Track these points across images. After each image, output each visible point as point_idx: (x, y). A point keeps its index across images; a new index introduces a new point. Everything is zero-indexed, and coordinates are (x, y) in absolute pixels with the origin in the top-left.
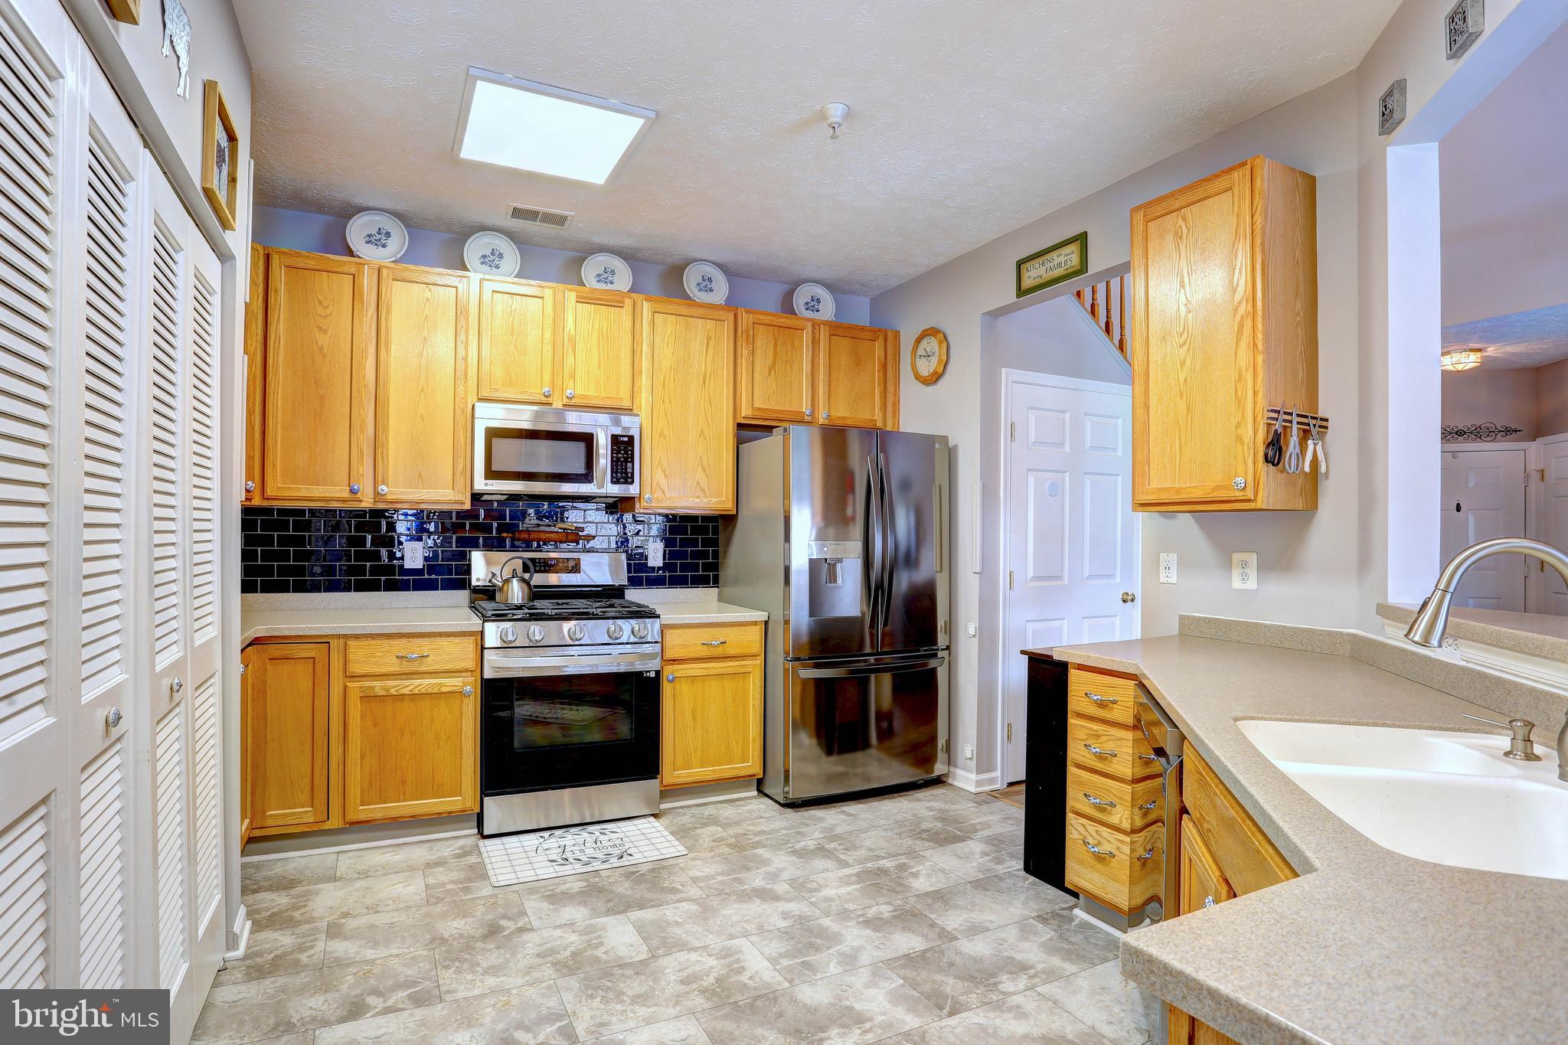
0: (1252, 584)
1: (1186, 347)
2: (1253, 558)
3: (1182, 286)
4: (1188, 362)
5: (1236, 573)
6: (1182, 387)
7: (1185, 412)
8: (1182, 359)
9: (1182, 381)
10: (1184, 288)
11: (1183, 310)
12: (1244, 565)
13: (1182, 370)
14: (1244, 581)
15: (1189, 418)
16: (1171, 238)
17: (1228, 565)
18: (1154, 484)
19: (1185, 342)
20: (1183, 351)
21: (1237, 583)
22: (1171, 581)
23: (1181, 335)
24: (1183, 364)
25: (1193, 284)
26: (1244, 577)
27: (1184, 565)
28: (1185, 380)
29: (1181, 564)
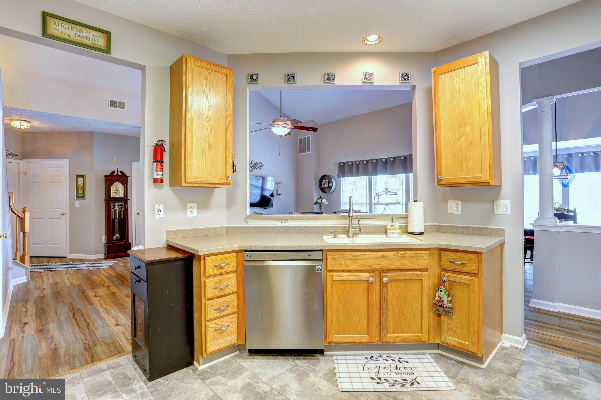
0: (195, 214)
1: (208, 123)
2: (195, 205)
3: (207, 99)
4: (209, 129)
5: (189, 211)
6: (207, 138)
7: (208, 148)
8: (207, 127)
9: (207, 136)
10: (208, 100)
11: (207, 109)
12: (192, 207)
13: (207, 132)
14: (192, 213)
15: (209, 151)
16: (203, 78)
17: (186, 208)
18: (194, 174)
19: (208, 121)
20: (207, 124)
21: (189, 214)
22: (161, 217)
23: (207, 118)
24: (207, 129)
25: (211, 99)
26: (192, 212)
27: (167, 209)
28: (208, 136)
29: (165, 209)
